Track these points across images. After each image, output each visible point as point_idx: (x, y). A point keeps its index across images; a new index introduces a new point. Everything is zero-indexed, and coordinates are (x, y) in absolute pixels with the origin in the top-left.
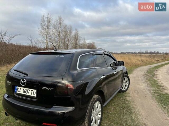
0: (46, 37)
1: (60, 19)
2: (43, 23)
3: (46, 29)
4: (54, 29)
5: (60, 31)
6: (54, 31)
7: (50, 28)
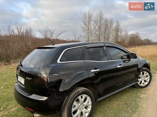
0: (87, 32)
1: (101, 13)
2: (85, 20)
3: (88, 25)
4: (95, 24)
5: (100, 25)
6: (95, 25)
7: (91, 23)
